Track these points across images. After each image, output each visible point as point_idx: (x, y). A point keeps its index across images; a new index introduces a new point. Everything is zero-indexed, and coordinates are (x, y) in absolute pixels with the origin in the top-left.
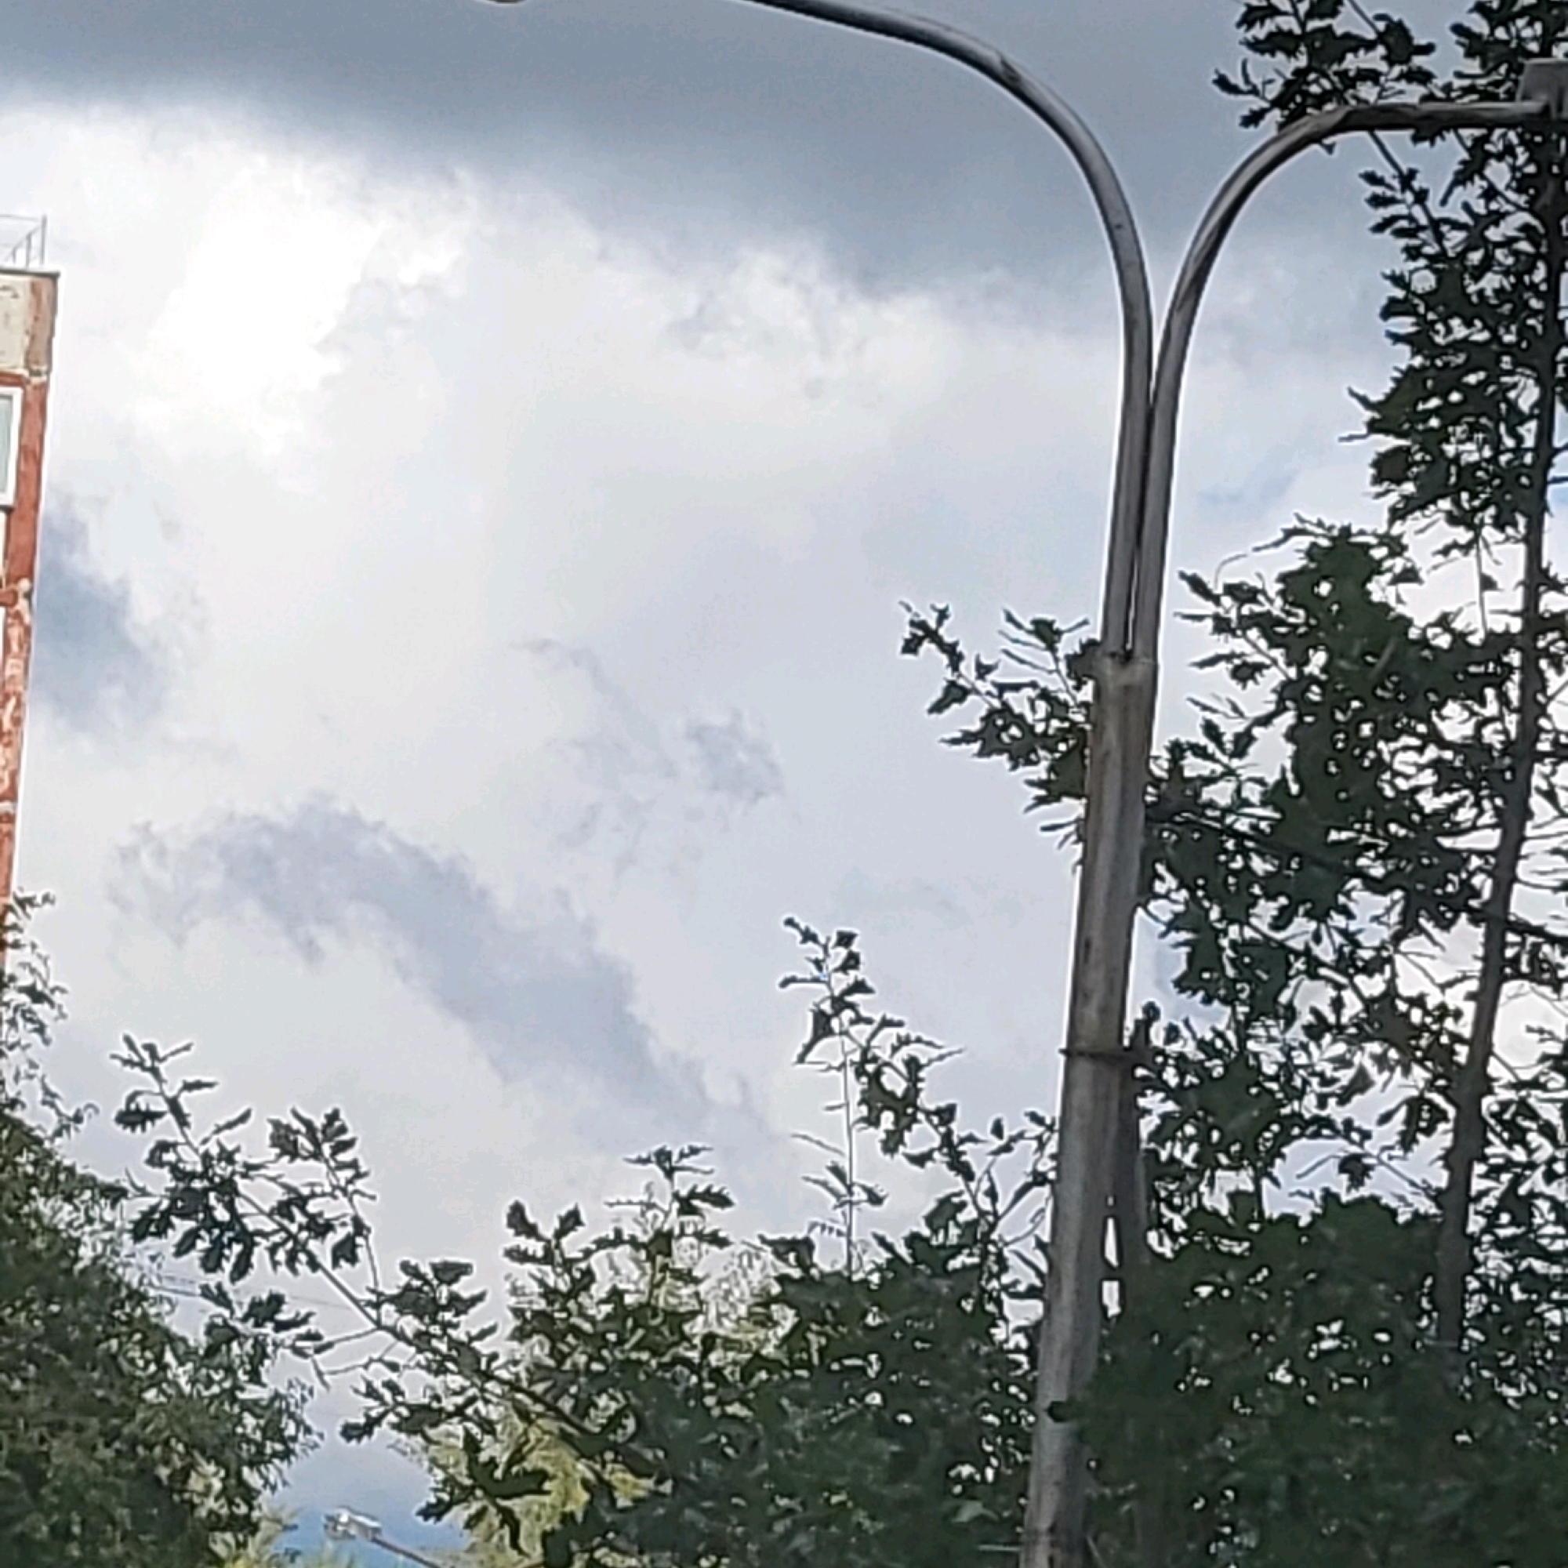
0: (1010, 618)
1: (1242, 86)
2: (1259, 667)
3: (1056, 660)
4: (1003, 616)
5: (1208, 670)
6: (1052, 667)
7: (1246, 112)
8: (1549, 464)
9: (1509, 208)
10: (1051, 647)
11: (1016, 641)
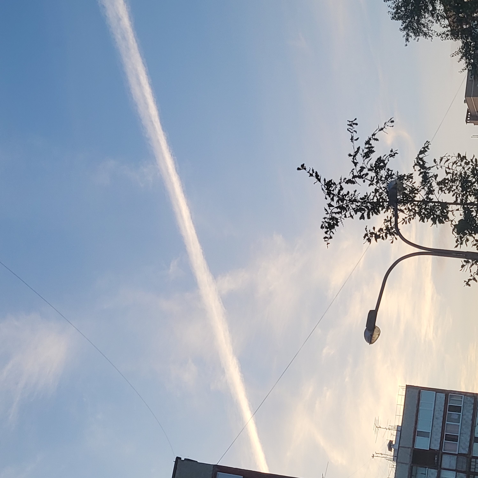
0: (461, 270)
1: (392, 240)
2: (467, 239)
3: (466, 265)
4: (460, 271)
5: (467, 245)
6: (467, 265)
7: (395, 240)
8: (440, 202)
9: (407, 206)
10: (465, 265)
11: (464, 270)
